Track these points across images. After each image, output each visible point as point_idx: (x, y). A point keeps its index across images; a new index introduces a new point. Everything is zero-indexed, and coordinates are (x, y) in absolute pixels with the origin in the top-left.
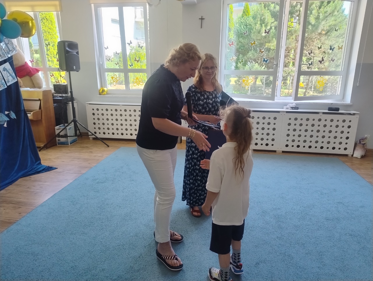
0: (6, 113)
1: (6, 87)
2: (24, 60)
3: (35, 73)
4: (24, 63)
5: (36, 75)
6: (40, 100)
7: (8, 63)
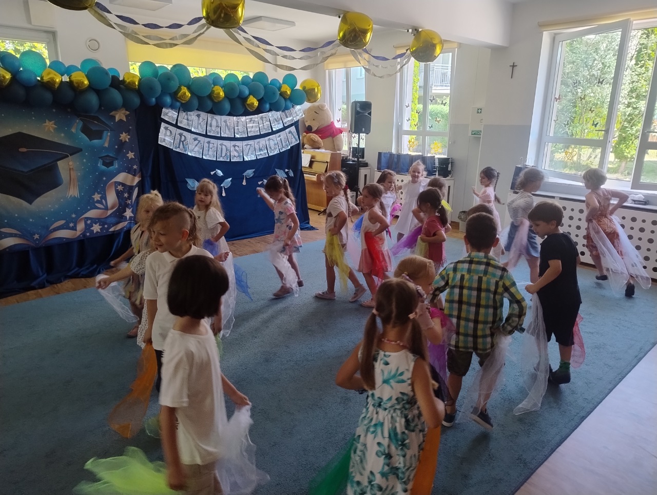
0: (286, 170)
1: (289, 148)
2: (330, 119)
3: (338, 134)
4: (330, 123)
5: (338, 136)
6: (327, 162)
7: (293, 127)
